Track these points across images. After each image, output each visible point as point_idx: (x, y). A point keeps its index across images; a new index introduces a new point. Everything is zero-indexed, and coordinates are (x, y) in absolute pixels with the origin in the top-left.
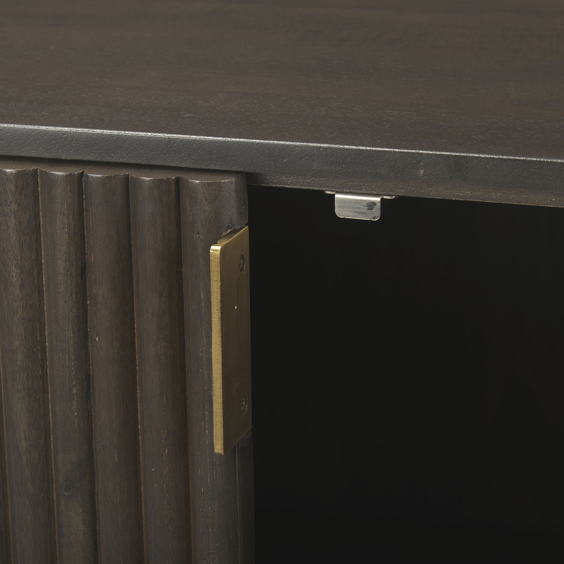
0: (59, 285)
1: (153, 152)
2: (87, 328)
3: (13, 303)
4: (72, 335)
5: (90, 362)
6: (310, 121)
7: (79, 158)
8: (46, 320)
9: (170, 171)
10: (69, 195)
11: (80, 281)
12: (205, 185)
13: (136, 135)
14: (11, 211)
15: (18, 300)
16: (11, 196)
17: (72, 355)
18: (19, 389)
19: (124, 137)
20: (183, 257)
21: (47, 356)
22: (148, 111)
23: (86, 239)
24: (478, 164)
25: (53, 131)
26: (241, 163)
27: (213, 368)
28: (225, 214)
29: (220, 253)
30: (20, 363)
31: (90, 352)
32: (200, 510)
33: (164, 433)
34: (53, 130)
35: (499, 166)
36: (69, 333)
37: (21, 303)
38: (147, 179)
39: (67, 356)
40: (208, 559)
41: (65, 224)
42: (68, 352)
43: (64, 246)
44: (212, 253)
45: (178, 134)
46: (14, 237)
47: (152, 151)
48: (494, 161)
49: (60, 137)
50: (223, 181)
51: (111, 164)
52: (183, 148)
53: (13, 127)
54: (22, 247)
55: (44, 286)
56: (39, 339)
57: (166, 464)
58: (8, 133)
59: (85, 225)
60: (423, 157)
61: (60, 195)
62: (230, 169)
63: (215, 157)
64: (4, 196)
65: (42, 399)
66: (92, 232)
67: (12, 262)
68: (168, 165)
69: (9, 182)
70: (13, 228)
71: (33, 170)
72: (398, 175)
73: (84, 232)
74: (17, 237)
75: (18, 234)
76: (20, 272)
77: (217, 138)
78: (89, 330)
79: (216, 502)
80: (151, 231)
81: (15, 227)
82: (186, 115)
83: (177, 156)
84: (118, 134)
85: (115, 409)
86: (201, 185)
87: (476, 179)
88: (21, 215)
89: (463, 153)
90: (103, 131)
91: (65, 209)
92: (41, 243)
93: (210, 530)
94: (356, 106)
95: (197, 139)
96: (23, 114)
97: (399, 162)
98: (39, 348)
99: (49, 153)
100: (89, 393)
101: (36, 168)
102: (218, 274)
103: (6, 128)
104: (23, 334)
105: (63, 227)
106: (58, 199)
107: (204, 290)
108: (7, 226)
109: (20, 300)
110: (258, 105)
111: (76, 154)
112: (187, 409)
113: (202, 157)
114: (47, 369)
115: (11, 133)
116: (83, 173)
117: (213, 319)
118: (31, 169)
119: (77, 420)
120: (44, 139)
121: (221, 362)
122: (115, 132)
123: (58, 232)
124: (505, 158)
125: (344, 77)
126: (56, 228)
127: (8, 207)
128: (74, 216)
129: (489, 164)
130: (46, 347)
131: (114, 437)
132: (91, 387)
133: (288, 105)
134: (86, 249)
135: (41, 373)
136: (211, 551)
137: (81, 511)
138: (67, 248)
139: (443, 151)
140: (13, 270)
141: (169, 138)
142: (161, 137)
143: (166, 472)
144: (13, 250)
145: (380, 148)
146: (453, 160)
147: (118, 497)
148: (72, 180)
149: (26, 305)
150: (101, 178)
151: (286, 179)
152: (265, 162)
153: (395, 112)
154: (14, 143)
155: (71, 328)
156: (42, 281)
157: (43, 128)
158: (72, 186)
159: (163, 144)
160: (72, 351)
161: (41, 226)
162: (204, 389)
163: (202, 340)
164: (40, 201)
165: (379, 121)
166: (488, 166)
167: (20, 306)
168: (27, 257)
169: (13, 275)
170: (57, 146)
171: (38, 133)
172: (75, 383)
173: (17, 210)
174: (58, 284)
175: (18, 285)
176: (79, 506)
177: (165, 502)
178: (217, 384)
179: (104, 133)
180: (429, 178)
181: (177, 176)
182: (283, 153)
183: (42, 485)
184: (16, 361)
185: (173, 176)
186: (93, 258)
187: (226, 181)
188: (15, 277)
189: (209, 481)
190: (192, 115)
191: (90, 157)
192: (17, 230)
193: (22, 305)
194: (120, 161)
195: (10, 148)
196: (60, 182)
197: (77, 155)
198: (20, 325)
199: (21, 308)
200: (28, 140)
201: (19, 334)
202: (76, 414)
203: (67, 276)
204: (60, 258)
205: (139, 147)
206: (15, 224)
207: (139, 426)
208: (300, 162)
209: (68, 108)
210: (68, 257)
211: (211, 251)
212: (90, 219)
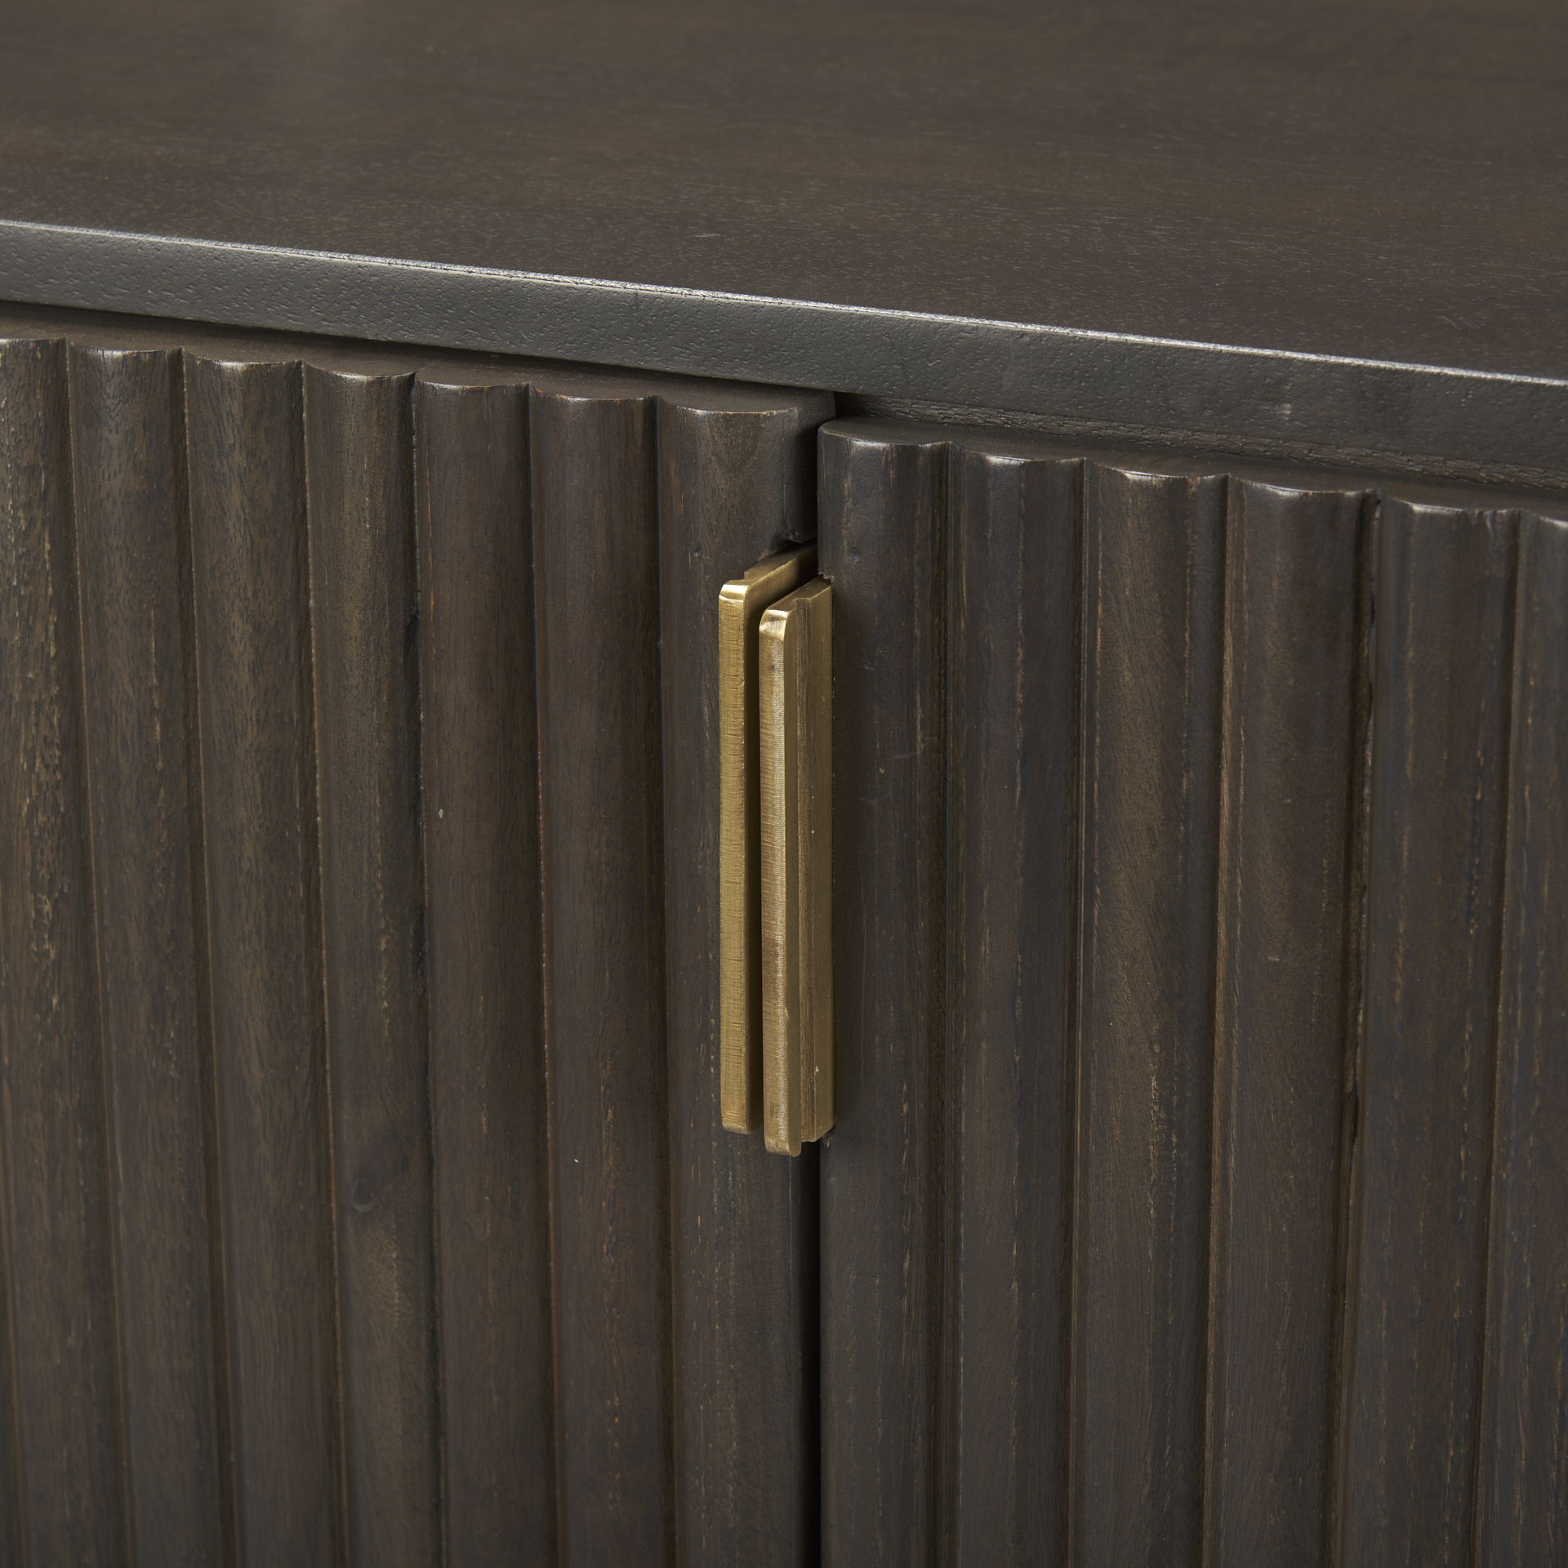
0: (347, 667)
1: (594, 330)
2: (417, 783)
3: (233, 710)
4: (377, 801)
5: (423, 872)
6: (1020, 261)
7: (408, 337)
8: (317, 756)
9: (637, 382)
10: (375, 435)
11: (402, 659)
12: (717, 421)
13: (554, 283)
14: (230, 469)
15: (246, 702)
16: (231, 430)
17: (378, 852)
18: (247, 933)
19: (523, 287)
20: (661, 608)
21: (320, 851)
22: (607, 221)
23: (418, 550)
24: (1438, 394)
25: (347, 266)
26: (817, 366)
27: (722, 906)
28: (769, 500)
29: (745, 603)
30: (249, 866)
31: (425, 846)
32: (693, 1272)
33: (605, 1068)
34: (345, 264)
35: (1493, 401)
36: (370, 793)
37: (254, 711)
38: (570, 399)
39: (365, 854)
40: (710, 1401)
41: (363, 509)
42: (369, 844)
43: (361, 567)
44: (726, 602)
45: (659, 284)
46: (239, 538)
47: (593, 327)
48: (1479, 388)
49: (363, 281)
50: (764, 413)
51: (493, 356)
52: (672, 322)
53: (247, 252)
54: (259, 566)
55: (314, 668)
56: (298, 806)
57: (608, 1148)
58: (234, 267)
59: (416, 515)
60: (1291, 369)
61: (353, 435)
62: (791, 382)
63: (751, 348)
64: (215, 432)
65: (303, 960)
66: (431, 534)
67: (233, 603)
68: (632, 365)
69: (227, 394)
70: (237, 516)
71: (290, 365)
72: (1225, 414)
73: (412, 533)
74: (246, 539)
75: (247, 531)
76: (251, 630)
77: (758, 298)
78: (422, 788)
79: (733, 1255)
80: (578, 537)
81: (240, 512)
82: (702, 234)
83: (657, 343)
84: (508, 278)
85: (482, 997)
86: (709, 422)
87: (1431, 435)
88: (257, 481)
89: (1400, 361)
90: (471, 269)
91: (365, 472)
92: (306, 557)
93: (717, 1327)
94: (1157, 227)
95: (707, 298)
96: (284, 218)
97: (1228, 379)
98: (299, 829)
99: (335, 322)
100: (420, 953)
101: (296, 361)
102: (738, 659)
103: (230, 252)
104: (258, 791)
105: (359, 519)
106: (348, 445)
107: (710, 700)
108: (223, 509)
109: (252, 701)
110: (899, 215)
111: (401, 329)
112: (668, 1008)
113: (719, 347)
114: (318, 883)
115: (242, 268)
116: (412, 377)
117: (723, 777)
118: (284, 363)
119: (388, 1021)
120: (321, 285)
121: (742, 891)
122: (501, 275)
123: (347, 529)
124: (1510, 381)
125: (1156, 148)
126: (342, 519)
127: (225, 461)
128: (388, 490)
129: (1467, 394)
130: (317, 826)
131: (479, 1069)
132: (426, 936)
133: (978, 216)
134: (419, 576)
135: (301, 894)
136: (718, 1382)
137: (394, 1256)
138: (368, 572)
139: (1346, 355)
140: (234, 624)
141: (637, 294)
142: (616, 289)
143: (609, 1169)
144: (235, 572)
145: (1179, 339)
146: (1372, 379)
147: (488, 1225)
148: (382, 395)
149: (266, 716)
150: (455, 393)
151: (940, 413)
152: (879, 366)
153: (1256, 246)
154: (247, 293)
155: (377, 780)
156: (310, 657)
157: (322, 256)
158: (383, 410)
159: (621, 310)
160: (378, 841)
161: (308, 512)
162: (707, 958)
163: (704, 829)
164: (306, 447)
165: (1203, 268)
166: (1463, 400)
167: (251, 717)
168: (270, 592)
169: (234, 637)
170: (354, 305)
171: (309, 270)
172: (384, 924)
173: (247, 469)
174: (344, 667)
175: (246, 662)
176: (390, 1243)
177: (605, 1247)
178: (730, 948)
179: (472, 274)
180: (1305, 426)
181: (651, 396)
182: (926, 345)
183: (300, 1183)
184: (240, 860)
185: (638, 394)
186: (432, 602)
187: (775, 412)
188: (241, 641)
189: (715, 1200)
190: (718, 235)
191: (436, 336)
192: (245, 520)
193: (257, 715)
194: (513, 349)
195: (237, 306)
196: (353, 400)
197: (405, 331)
198: (249, 767)
199: (254, 723)
200: (284, 286)
201: (248, 789)
202: (386, 1004)
203: (368, 645)
204: (351, 598)
205: (560, 314)
206: (242, 506)
207: (546, 1046)
208: (971, 369)
209: (404, 205)
210: (371, 597)
211: (721, 597)
212: (427, 500)
